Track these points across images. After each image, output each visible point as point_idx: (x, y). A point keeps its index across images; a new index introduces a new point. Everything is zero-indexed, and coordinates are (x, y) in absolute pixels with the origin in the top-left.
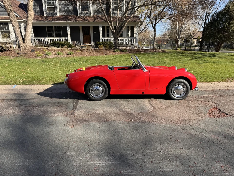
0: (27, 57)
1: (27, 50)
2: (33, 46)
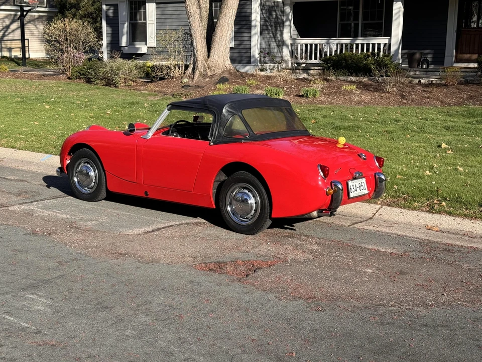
1: (209, 77)
2: (232, 68)
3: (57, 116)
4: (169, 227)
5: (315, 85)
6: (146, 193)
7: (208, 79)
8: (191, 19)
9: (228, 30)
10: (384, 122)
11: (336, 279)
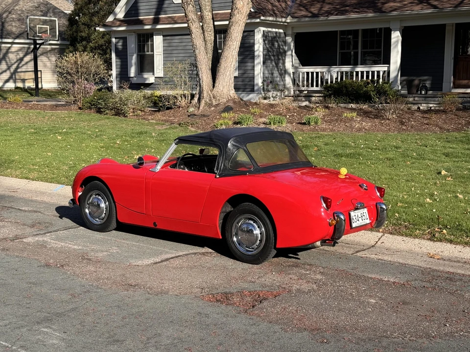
1: (214, 106)
2: (236, 97)
3: (69, 147)
4: (177, 257)
5: (317, 113)
6: (155, 224)
7: (213, 108)
8: (197, 52)
9: (232, 61)
10: (384, 149)
11: (340, 310)
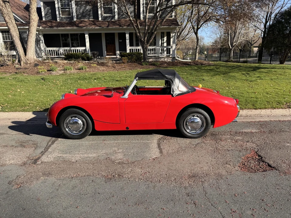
0: (27, 73)
1: (29, 64)
2: (37, 60)
6: (127, 128)
